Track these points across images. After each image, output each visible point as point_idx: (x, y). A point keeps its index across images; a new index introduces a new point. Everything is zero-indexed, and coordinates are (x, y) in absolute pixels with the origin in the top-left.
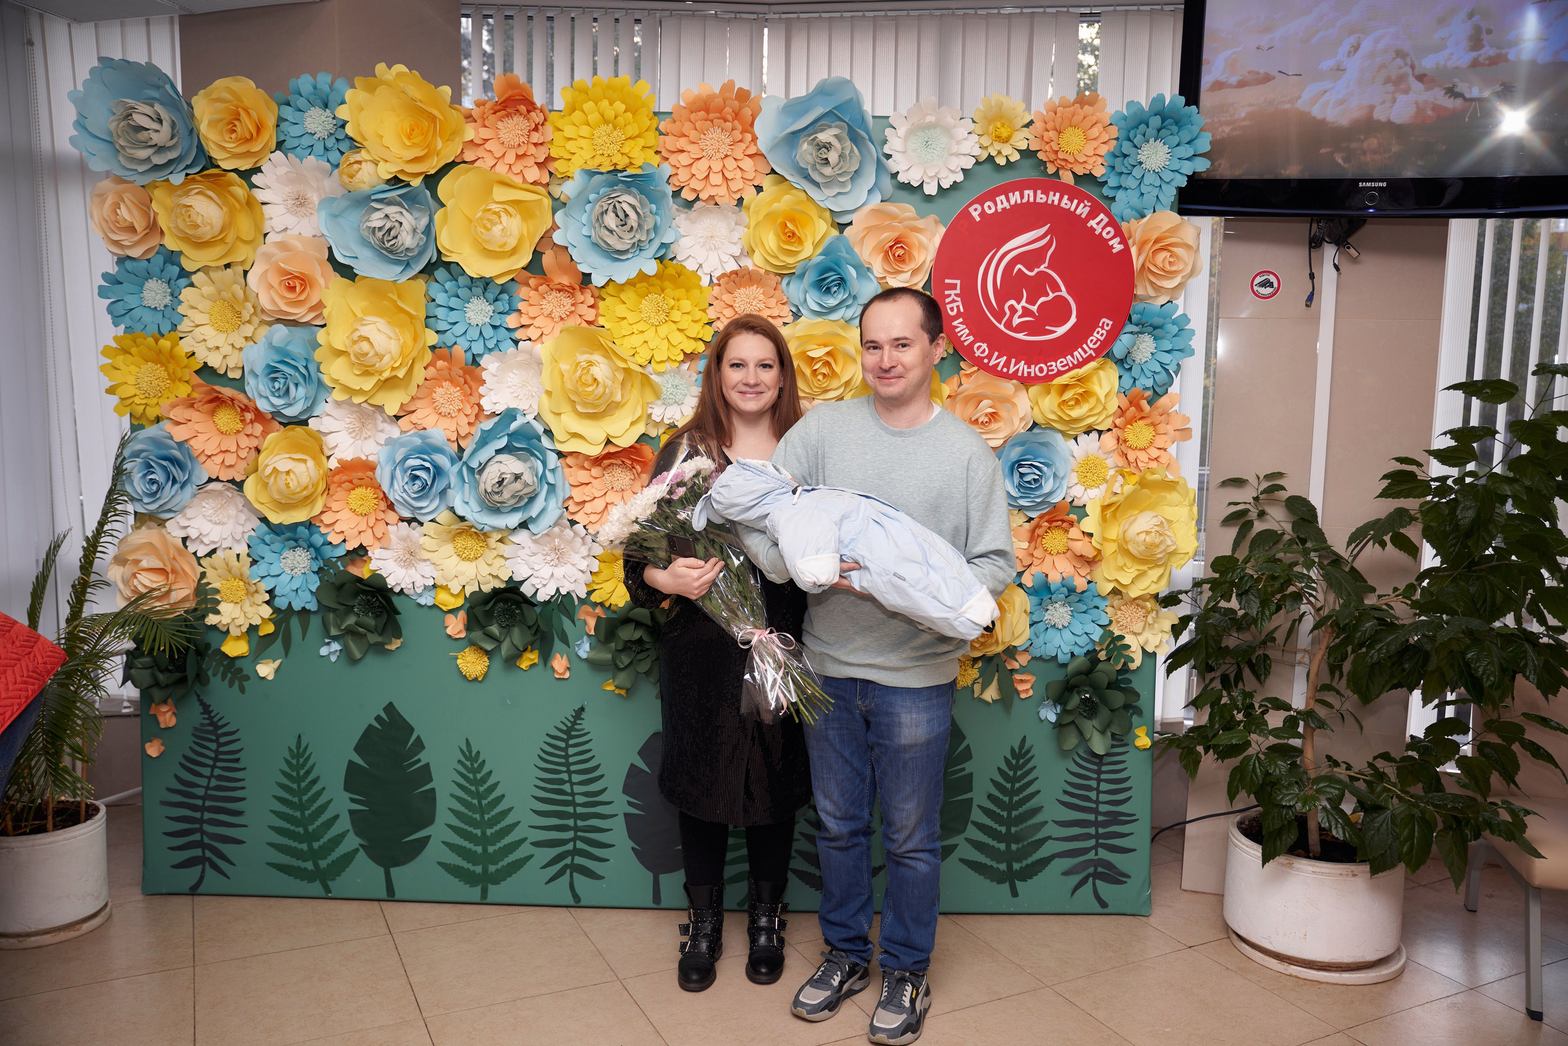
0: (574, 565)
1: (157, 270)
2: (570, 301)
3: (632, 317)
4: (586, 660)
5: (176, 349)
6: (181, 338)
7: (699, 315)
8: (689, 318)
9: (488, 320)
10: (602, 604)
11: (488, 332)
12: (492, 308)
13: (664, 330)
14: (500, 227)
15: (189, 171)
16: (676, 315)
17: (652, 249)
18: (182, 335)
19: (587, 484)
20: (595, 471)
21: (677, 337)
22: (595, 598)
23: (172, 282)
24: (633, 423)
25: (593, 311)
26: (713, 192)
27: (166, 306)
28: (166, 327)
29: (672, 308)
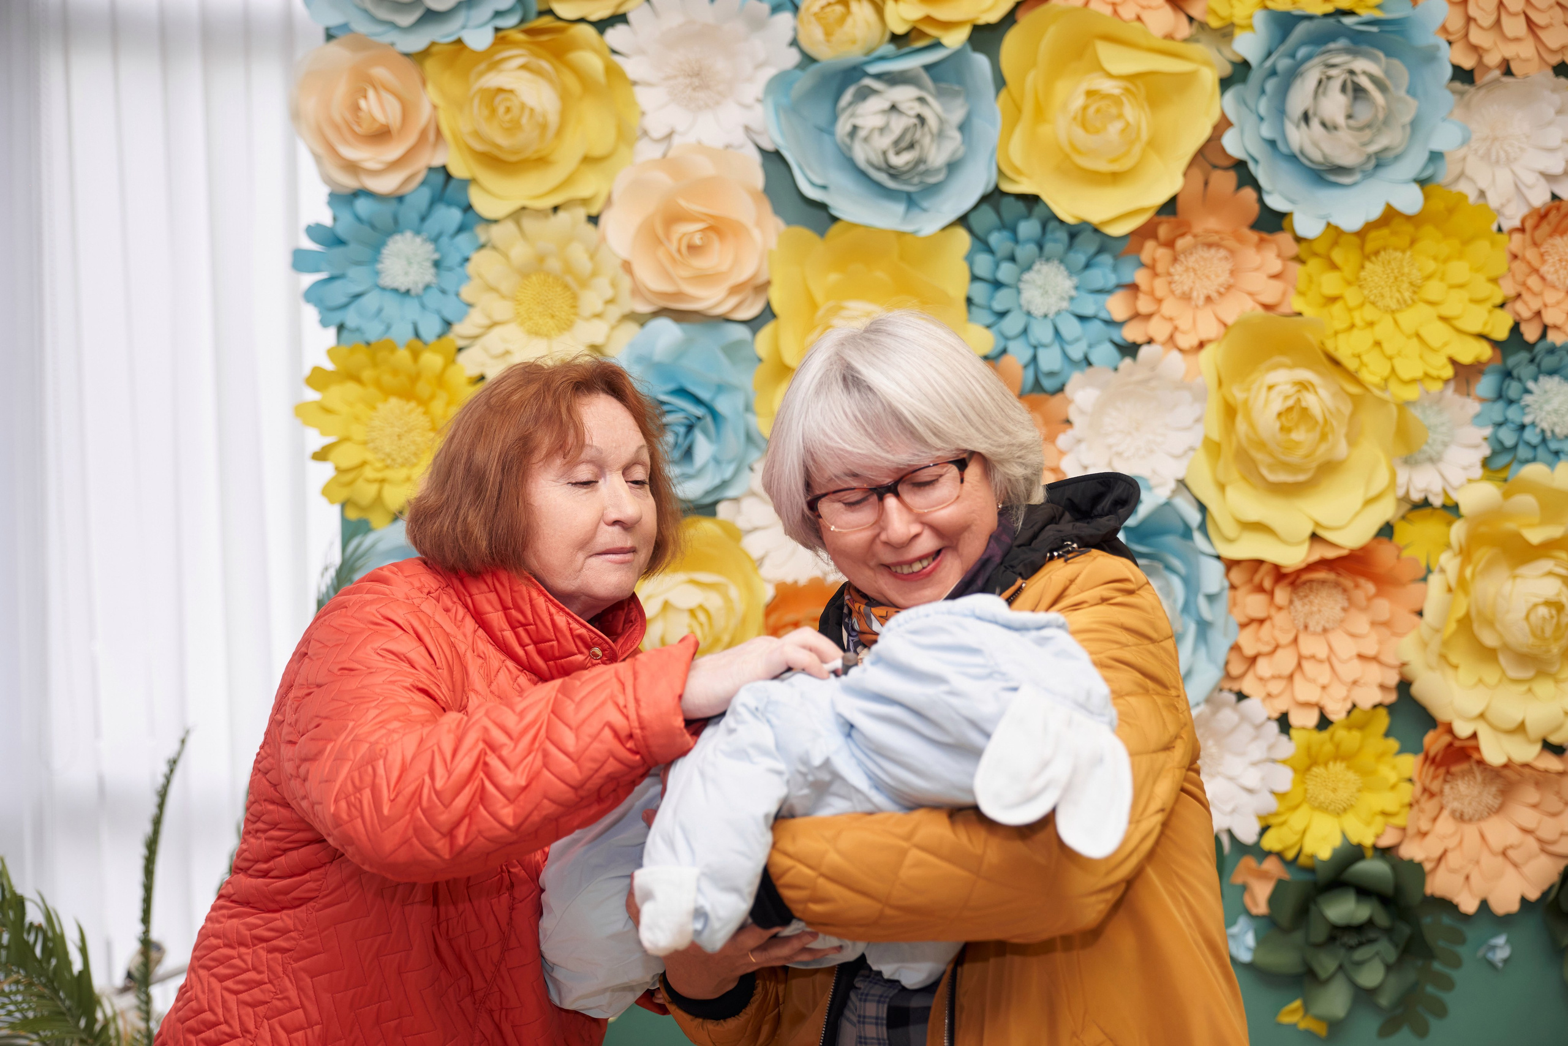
0: (1231, 779)
1: (414, 216)
2: (1228, 266)
3: (1352, 296)
4: (1250, 967)
5: (452, 370)
6: (460, 350)
7: (1485, 289)
8: (1464, 294)
9: (1065, 305)
10: (1280, 855)
11: (1071, 328)
12: (1075, 280)
13: (1409, 318)
14: (1118, 125)
15: (501, 23)
16: (1434, 290)
17: (1413, 164)
18: (461, 343)
19: (1261, 621)
20: (1281, 595)
21: (1437, 333)
22: (1270, 842)
23: (445, 240)
24: (1369, 502)
25: (1278, 285)
26: (1508, 51)
27: (427, 287)
28: (430, 328)
29: (1429, 277)
